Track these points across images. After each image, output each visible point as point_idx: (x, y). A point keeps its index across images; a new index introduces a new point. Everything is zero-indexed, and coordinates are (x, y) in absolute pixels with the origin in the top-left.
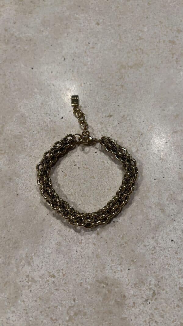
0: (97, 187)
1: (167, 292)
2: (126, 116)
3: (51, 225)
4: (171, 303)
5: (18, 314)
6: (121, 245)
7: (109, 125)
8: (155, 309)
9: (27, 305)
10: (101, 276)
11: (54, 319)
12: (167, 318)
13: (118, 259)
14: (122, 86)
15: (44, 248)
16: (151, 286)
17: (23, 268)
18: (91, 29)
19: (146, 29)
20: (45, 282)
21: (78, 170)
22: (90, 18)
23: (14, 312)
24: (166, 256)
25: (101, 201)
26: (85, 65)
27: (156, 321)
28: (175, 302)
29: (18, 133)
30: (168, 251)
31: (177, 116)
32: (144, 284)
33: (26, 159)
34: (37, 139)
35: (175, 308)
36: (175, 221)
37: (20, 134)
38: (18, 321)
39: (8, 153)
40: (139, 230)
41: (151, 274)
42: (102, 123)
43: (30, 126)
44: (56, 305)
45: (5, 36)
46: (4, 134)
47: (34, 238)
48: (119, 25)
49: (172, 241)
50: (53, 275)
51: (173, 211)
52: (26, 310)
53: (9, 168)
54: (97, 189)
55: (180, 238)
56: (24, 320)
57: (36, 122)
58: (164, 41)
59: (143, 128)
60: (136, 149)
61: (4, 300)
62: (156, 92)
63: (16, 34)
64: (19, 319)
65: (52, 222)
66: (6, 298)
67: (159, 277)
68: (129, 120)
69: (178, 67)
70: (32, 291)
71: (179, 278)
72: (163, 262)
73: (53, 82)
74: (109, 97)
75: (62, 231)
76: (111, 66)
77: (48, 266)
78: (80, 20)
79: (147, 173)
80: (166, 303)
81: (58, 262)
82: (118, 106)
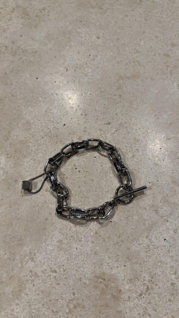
0: (96, 189)
1: (159, 288)
2: (123, 124)
3: (53, 223)
4: (163, 298)
5: (22, 306)
6: (118, 243)
7: (108, 132)
8: (149, 303)
9: (30, 298)
10: (99, 272)
11: (55, 311)
12: (159, 311)
13: (114, 256)
14: (120, 96)
15: (46, 245)
16: (145, 282)
17: (26, 263)
18: (92, 42)
19: (142, 43)
20: (47, 277)
21: (78, 173)
22: (91, 32)
23: (18, 304)
24: (159, 254)
25: (100, 203)
26: (86, 76)
27: (149, 314)
28: (167, 297)
29: (24, 139)
30: (161, 249)
31: (171, 124)
32: (139, 280)
33: (30, 163)
34: (41, 144)
35: (167, 302)
36: (168, 221)
37: (25, 139)
38: (22, 313)
39: (14, 157)
40: (135, 229)
41: (145, 270)
42: (101, 130)
43: (35, 132)
44: (57, 298)
45: (12, 48)
46: (10, 139)
47: (37, 236)
48: (118, 39)
49: (165, 240)
50: (54, 271)
51: (166, 213)
52: (30, 302)
53: (15, 170)
54: (96, 191)
55: (173, 237)
56: (28, 312)
57: (40, 128)
58: (160, 54)
59: (139, 135)
60: (132, 155)
61: (9, 293)
62: (151, 101)
63: (22, 47)
64: (22, 311)
65: (54, 221)
66: (11, 292)
67: (152, 274)
68: (126, 127)
69: (172, 79)
70: (35, 285)
71: (171, 274)
72: (157, 259)
73: (57, 92)
74: (107, 106)
75: (63, 230)
76: (110, 77)
77: (50, 262)
78: (82, 34)
79: (143, 176)
80: (159, 298)
81: (60, 259)
82: (116, 114)
